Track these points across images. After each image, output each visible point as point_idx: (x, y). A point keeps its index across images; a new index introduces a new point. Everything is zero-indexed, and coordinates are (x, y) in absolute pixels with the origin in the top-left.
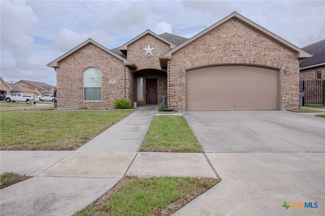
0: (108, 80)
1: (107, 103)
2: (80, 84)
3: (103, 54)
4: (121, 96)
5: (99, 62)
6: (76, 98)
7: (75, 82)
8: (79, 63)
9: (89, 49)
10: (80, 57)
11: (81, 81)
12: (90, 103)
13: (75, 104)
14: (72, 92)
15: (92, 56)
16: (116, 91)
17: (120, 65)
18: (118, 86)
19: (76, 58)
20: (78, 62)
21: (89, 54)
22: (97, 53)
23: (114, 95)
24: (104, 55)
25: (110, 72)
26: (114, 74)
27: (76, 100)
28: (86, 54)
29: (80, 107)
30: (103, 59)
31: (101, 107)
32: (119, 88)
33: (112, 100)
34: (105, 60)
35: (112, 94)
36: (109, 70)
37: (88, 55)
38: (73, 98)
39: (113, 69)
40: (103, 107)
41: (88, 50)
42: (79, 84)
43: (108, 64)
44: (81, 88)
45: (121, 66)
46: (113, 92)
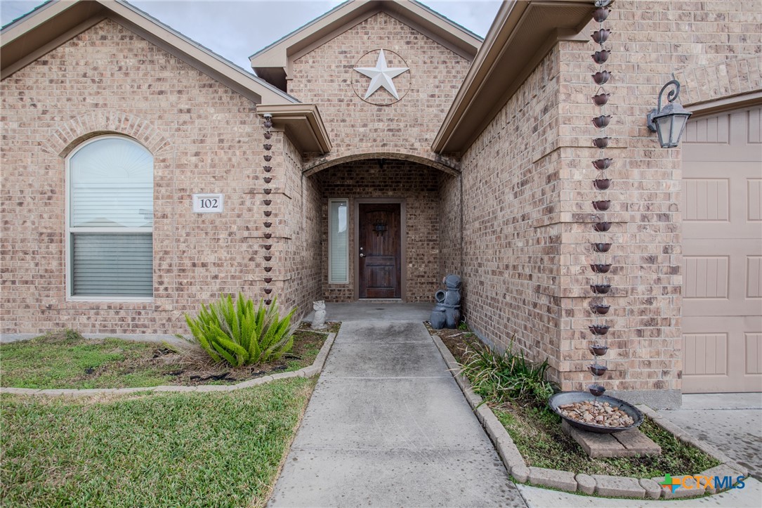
0: (184, 195)
1: (176, 313)
2: (45, 216)
3: (163, 68)
4: (250, 277)
5: (143, 105)
6: (26, 282)
7: (21, 204)
8: (44, 112)
9: (93, 44)
10: (51, 81)
11: (50, 198)
12: (97, 308)
13: (20, 312)
14: (8, 257)
15: (107, 80)
16: (223, 254)
17: (243, 123)
18: (234, 228)
19: (30, 88)
20: (39, 105)
21: (95, 69)
22: (132, 62)
23: (214, 271)
24: (166, 74)
25: (197, 154)
26: (213, 166)
27: (29, 293)
28: (81, 69)
29: (49, 331)
30: (161, 93)
31: (149, 330)
32: (238, 237)
33: (205, 296)
34: (173, 98)
35: (204, 265)
36: (193, 148)
37: (90, 73)
38: (14, 282)
39: (212, 141)
40: (160, 334)
41: (90, 49)
42: (41, 216)
43: (186, 117)
44: (50, 235)
45: (248, 129)
46: (211, 258)
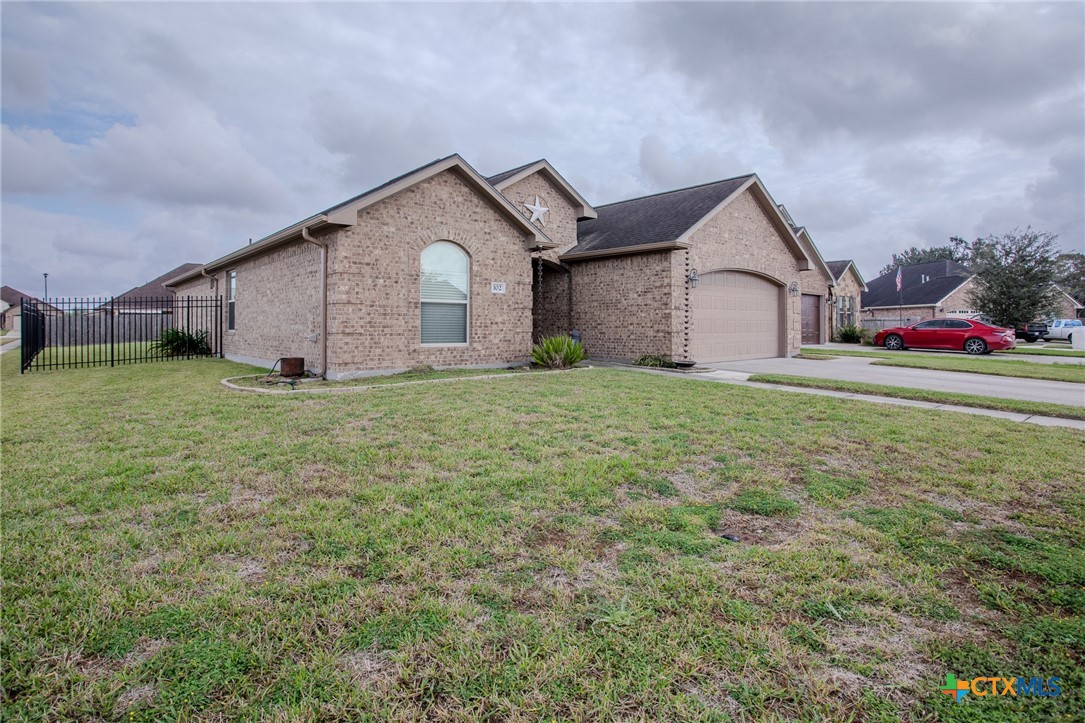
0: (487, 282)
1: (483, 352)
2: (413, 291)
3: (477, 206)
4: (518, 330)
5: (467, 227)
6: (399, 335)
7: (396, 282)
8: (412, 223)
9: (440, 184)
10: (416, 203)
11: (415, 279)
12: (441, 350)
13: (396, 355)
14: (388, 317)
15: (447, 209)
16: (505, 317)
17: (514, 244)
18: (510, 303)
19: (404, 206)
20: (409, 218)
21: (441, 200)
22: (460, 199)
23: (501, 326)
24: (478, 210)
25: (493, 259)
26: (501, 267)
27: (401, 342)
28: (434, 199)
29: (413, 367)
30: (476, 221)
31: (468, 363)
32: (513, 307)
33: (497, 341)
34: (482, 224)
35: (497, 323)
36: (491, 256)
37: (438, 202)
38: (391, 335)
39: (500, 252)
40: (474, 364)
41: (438, 187)
42: (410, 291)
43: (488, 237)
44: (415, 303)
45: (516, 247)
46: (499, 320)
